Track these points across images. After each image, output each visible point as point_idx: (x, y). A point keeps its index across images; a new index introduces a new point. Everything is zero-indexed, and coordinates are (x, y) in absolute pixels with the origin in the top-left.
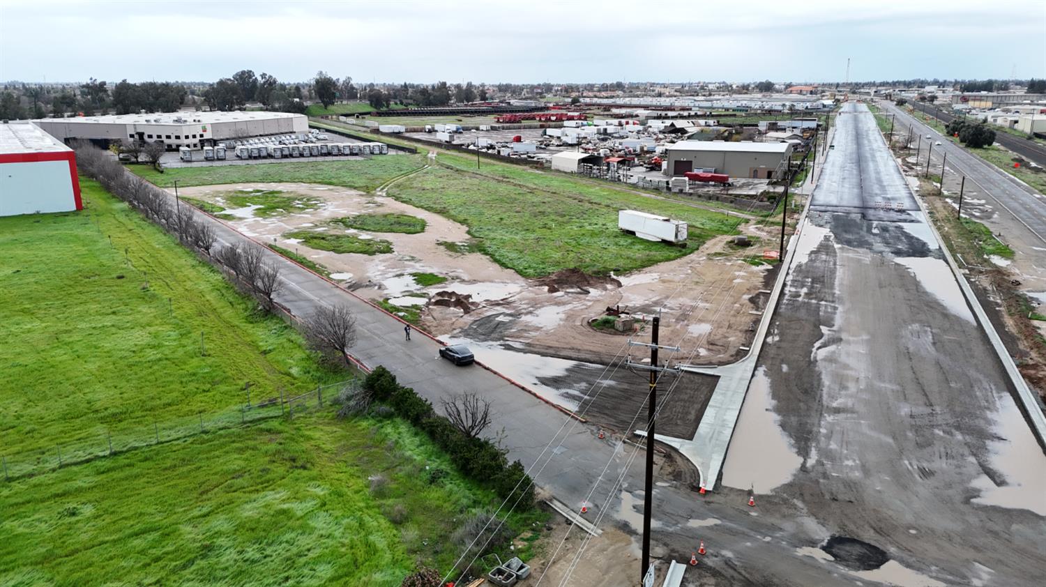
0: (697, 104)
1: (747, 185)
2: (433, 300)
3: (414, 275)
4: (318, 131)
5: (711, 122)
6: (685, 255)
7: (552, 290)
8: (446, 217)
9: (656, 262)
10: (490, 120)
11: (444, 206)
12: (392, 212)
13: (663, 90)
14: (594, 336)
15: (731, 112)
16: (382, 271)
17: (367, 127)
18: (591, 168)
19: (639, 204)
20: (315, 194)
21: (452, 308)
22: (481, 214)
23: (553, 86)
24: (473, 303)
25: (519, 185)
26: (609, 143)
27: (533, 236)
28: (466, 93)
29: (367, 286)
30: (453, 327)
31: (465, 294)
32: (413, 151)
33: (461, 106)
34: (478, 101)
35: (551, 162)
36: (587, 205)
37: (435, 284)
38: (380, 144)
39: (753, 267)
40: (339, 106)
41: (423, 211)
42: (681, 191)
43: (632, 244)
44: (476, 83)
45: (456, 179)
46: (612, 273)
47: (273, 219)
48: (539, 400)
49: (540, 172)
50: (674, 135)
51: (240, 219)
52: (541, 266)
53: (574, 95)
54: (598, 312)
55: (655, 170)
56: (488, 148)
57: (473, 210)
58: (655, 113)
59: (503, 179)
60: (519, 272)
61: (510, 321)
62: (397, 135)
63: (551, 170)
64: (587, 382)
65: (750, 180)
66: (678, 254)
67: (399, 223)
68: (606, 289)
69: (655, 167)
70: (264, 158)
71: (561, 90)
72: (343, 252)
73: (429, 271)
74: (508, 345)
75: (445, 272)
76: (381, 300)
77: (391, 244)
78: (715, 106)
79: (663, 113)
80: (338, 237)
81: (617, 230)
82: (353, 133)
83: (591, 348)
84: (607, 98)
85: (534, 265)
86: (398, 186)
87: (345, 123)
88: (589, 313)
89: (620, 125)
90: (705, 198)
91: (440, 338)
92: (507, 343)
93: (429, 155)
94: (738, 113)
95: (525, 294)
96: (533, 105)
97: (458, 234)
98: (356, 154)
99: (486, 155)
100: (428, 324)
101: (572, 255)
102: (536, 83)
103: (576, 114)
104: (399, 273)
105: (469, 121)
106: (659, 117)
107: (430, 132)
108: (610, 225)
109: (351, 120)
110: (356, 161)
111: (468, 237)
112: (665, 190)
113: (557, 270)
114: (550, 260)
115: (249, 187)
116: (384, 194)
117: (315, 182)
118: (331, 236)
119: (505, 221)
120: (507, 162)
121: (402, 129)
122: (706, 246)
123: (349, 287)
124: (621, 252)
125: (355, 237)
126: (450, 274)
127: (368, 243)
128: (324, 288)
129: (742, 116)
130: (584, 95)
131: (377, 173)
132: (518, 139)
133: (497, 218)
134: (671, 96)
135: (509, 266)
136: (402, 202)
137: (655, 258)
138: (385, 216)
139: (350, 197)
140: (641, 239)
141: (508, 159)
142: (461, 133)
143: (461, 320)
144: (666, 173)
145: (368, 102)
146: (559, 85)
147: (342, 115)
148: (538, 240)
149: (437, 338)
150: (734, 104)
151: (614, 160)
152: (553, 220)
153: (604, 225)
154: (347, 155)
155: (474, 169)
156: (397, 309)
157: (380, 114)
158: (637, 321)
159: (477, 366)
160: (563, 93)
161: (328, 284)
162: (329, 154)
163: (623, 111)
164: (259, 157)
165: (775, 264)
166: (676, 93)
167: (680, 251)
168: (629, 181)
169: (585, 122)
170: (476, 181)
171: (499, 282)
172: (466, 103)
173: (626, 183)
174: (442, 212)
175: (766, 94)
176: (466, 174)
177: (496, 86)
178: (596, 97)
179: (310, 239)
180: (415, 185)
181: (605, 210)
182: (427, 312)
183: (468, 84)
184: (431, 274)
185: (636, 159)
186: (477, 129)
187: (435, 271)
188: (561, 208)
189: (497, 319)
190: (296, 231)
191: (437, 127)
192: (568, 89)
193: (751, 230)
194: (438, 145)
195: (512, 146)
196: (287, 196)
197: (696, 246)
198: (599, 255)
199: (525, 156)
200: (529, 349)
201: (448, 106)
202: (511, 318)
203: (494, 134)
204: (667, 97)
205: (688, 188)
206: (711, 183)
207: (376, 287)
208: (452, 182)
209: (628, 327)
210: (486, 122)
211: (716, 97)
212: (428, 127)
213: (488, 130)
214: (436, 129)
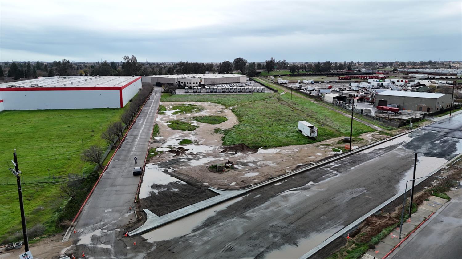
186: (323, 82)
212: (299, 81)
213: (327, 83)
214: (303, 82)
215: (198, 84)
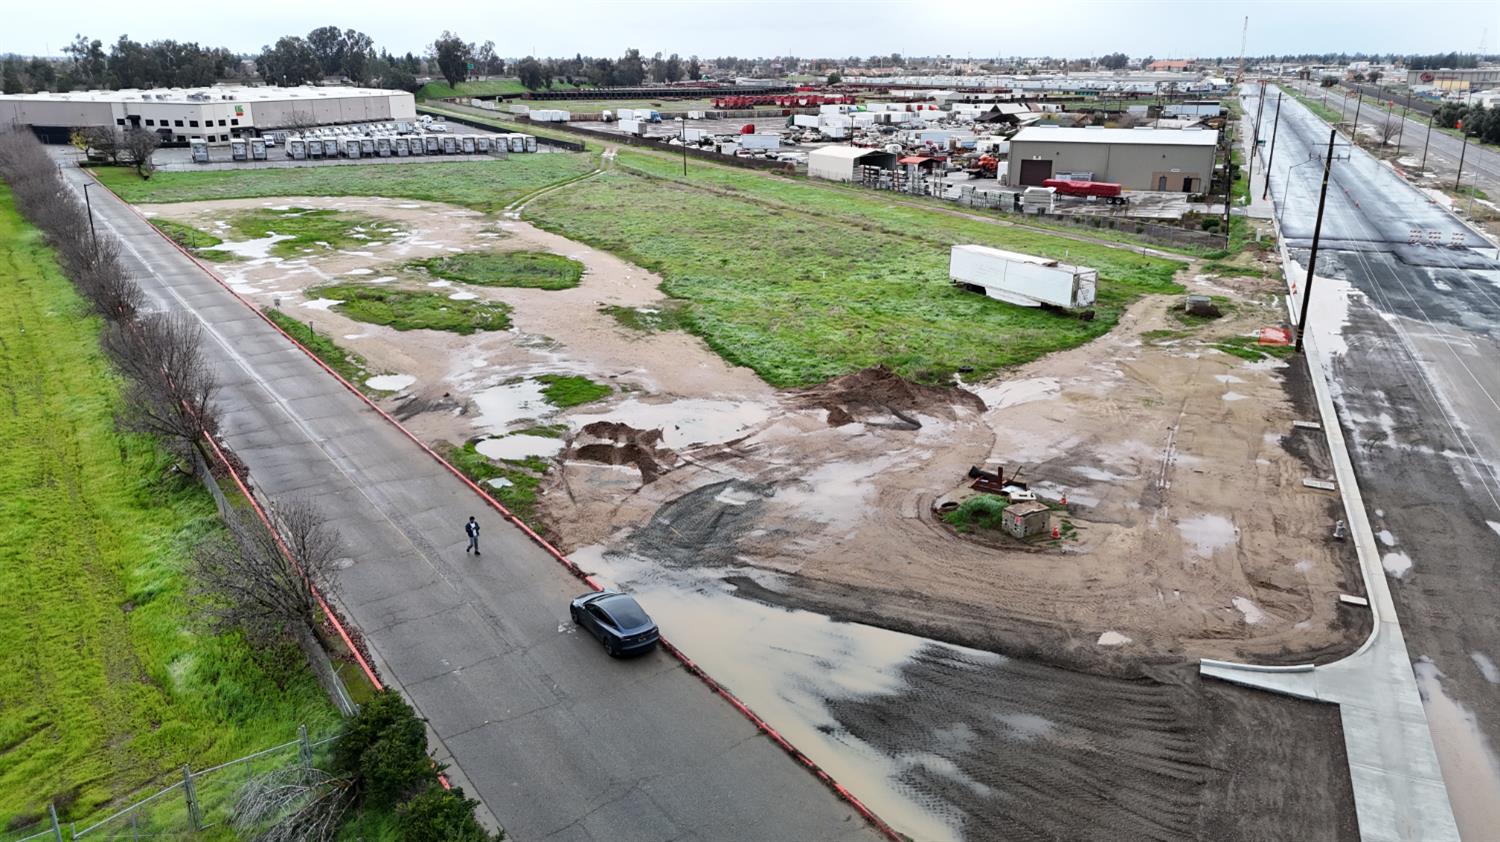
0: (1019, 84)
1: (1154, 202)
2: (576, 445)
3: (542, 379)
4: (430, 118)
5: (1052, 107)
6: (1095, 335)
7: (838, 419)
8: (622, 257)
9: (1044, 351)
10: (707, 104)
11: (622, 236)
12: (525, 248)
13: (962, 66)
14: (957, 554)
15: (1072, 95)
16: (481, 370)
17: (512, 113)
18: (877, 172)
19: (972, 234)
20: (393, 215)
21: (616, 467)
22: (687, 252)
23: (798, 60)
24: (664, 454)
25: (755, 201)
26: (901, 136)
27: (786, 295)
28: (670, 70)
29: (438, 407)
30: (615, 521)
31: (649, 428)
32: (578, 148)
33: (662, 87)
34: (686, 80)
35: (807, 165)
36: (880, 237)
37: (585, 402)
38: (524, 136)
39: (1247, 363)
40: (470, 85)
41: (581, 246)
42: (1042, 212)
43: (984, 311)
44: (685, 56)
45: (646, 191)
46: (957, 376)
47: (303, 261)
49: (789, 181)
50: (998, 125)
51: (242, 259)
52: (808, 361)
53: (830, 72)
54: (948, 485)
55: (985, 177)
56: (701, 144)
57: (673, 245)
58: (961, 96)
59: (728, 191)
60: (765, 375)
61: (750, 506)
62: (559, 125)
63: (808, 178)
65: (1154, 194)
66: (1083, 334)
67: (533, 269)
68: (953, 417)
69: (985, 171)
70: (333, 157)
71: (811, 67)
72: (412, 328)
73: (576, 369)
74: (746, 580)
75: (608, 373)
76: (460, 443)
77: (509, 310)
78: (1047, 86)
79: (972, 97)
80: (410, 296)
81: (945, 283)
82: (488, 122)
83: (956, 593)
84: (880, 76)
85: (795, 359)
86: (543, 202)
87: (480, 108)
88: (932, 481)
89: (909, 109)
90: (1089, 223)
92: (746, 572)
93: (605, 155)
94: (1087, 97)
95: (781, 429)
96: (771, 84)
97: (640, 291)
98: (485, 152)
99: (697, 154)
100: (556, 513)
101: (867, 335)
102: (772, 58)
103: (838, 96)
104: (512, 375)
105: (669, 106)
106: (968, 101)
107: (609, 120)
108: (930, 273)
109: (490, 104)
110: (481, 162)
111: (661, 296)
112: (1012, 210)
113: (841, 370)
114: (826, 348)
115: (283, 204)
116: (517, 216)
117: (401, 196)
118: (398, 293)
119: (731, 266)
120: (732, 165)
121: (566, 116)
122: (1129, 315)
123: (399, 410)
124: (966, 330)
125: (443, 296)
126: (621, 378)
127: (465, 308)
128: (343, 412)
129: (1093, 101)
130: (846, 72)
131: (514, 181)
132: (750, 130)
133: (716, 260)
134: (976, 74)
135: (743, 360)
136: (547, 229)
137: (1039, 344)
138: (510, 255)
139: (455, 220)
140: (999, 302)
141: (733, 161)
142: (658, 122)
143: (635, 500)
144: (1005, 182)
145: (519, 80)
146: (807, 61)
147: (477, 98)
148: (796, 303)
149: (569, 559)
150: (1075, 85)
151: (914, 160)
152: (821, 264)
153: (918, 273)
154: (470, 153)
155: (678, 175)
156: (490, 469)
157: (535, 97)
159: (665, 658)
160: (814, 71)
161: (355, 402)
162: (440, 152)
163: (910, 94)
164: (324, 156)
165: (1290, 356)
166: (982, 71)
167: (1085, 328)
168: (944, 195)
169: (854, 107)
170: (679, 194)
171: (720, 399)
172: (667, 82)
173: (940, 198)
174: (616, 248)
176: (664, 183)
177: (714, 61)
178: (862, 75)
179: (357, 301)
180: (573, 201)
181: (914, 245)
182: (557, 479)
183: (672, 57)
184: (581, 378)
185: (949, 160)
186: (685, 117)
187: (588, 370)
188: (834, 241)
189: (719, 498)
190: (336, 283)
191: (620, 113)
192: (820, 66)
193: (1201, 285)
194: (621, 138)
195: (740, 140)
196: (343, 218)
197: (1111, 317)
198: (922, 335)
199: (763, 156)
200: (796, 595)
201: (641, 86)
202: (749, 496)
203: (710, 124)
204: (970, 75)
205: (1052, 206)
206: (1089, 198)
207: (457, 411)
208: (640, 196)
209: (1035, 528)
210: (696, 109)
211: (1043, 76)
212: (607, 113)
213: (701, 119)
214: (619, 116)
215: (229, 125)
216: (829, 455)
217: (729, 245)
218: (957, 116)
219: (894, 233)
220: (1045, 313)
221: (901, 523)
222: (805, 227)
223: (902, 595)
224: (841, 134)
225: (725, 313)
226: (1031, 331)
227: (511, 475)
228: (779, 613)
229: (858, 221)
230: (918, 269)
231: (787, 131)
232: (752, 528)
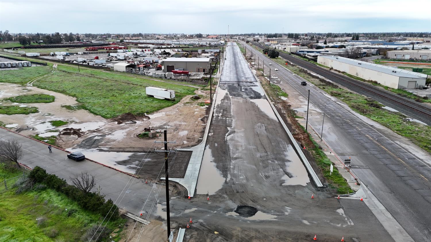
0: (173, 42)
1: (196, 75)
2: (62, 133)
3: (51, 122)
5: (180, 50)
6: (175, 104)
7: (119, 123)
8: (65, 94)
9: (164, 108)
10: (83, 50)
11: (64, 89)
12: (37, 93)
13: (159, 37)
14: (140, 141)
15: (187, 46)
16: (34, 121)
17: (20, 54)
18: (132, 69)
19: (154, 84)
21: (72, 136)
22: (82, 92)
23: (111, 35)
24: (82, 132)
25: (100, 78)
26: (139, 59)
27: (108, 100)
28: (70, 38)
29: (26, 129)
30: (73, 144)
31: (78, 128)
32: (45, 65)
33: (68, 44)
34: (76, 41)
35: (113, 68)
36: (132, 85)
37: (62, 125)
38: (27, 62)
39: (201, 107)
40: (3, 44)
41: (53, 92)
42: (171, 78)
43: (153, 101)
44: (74, 33)
45: (68, 77)
46: (145, 113)
48: (118, 171)
49: (109, 72)
50: (165, 55)
52: (113, 113)
53: (121, 38)
54: (141, 131)
55: (159, 70)
56: (83, 62)
57: (78, 90)
58: (157, 46)
59: (92, 76)
60: (103, 117)
61: (101, 139)
62: (36, 57)
63: (114, 71)
64: (139, 161)
65: (197, 73)
67: (41, 98)
68: (143, 121)
69: (159, 68)
71: (115, 37)
72: (12, 114)
73: (58, 119)
74: (101, 149)
75: (66, 119)
76: (34, 135)
77: (37, 108)
78: (181, 43)
79: (160, 46)
80: (8, 107)
81: (146, 95)
83: (139, 146)
84: (136, 40)
85: (110, 113)
86: (38, 81)
87: (7, 52)
88: (137, 131)
89: (143, 51)
90: (181, 80)
91: (67, 150)
92: (100, 148)
93: (54, 66)
94: (190, 46)
95: (107, 126)
96: (103, 43)
97: (72, 101)
98: (15, 67)
99: (82, 65)
100: (60, 144)
101: (127, 107)
102: (103, 33)
103: (123, 47)
104: (43, 122)
106: (159, 48)
107: (53, 55)
108: (143, 93)
109: (10, 51)
110: (15, 70)
111: (77, 102)
112: (164, 78)
113: (120, 114)
114: (117, 110)
116: (31, 85)
118: (4, 107)
119: (94, 94)
121: (38, 54)
122: (183, 100)
123: (17, 131)
124: (149, 105)
125: (17, 106)
126: (70, 120)
127: (25, 109)
128: (3, 133)
129: (191, 48)
130: (126, 38)
131: (27, 75)
132: (97, 58)
133: (90, 93)
135: (98, 114)
136: (41, 88)
137: (163, 106)
138: (33, 95)
139: (13, 87)
140: (156, 99)
141: (93, 67)
142: (69, 56)
143: (77, 140)
144: (164, 71)
145: (19, 42)
146: (114, 34)
147: (5, 49)
148: (110, 102)
149: (65, 150)
150: (188, 43)
151: (142, 66)
152: (117, 93)
154: (9, 67)
155: (77, 72)
156: (43, 139)
157: (25, 48)
158: (158, 133)
159: (86, 160)
161: (5, 130)
163: (143, 45)
165: (209, 105)
166: (164, 38)
167: (173, 103)
168: (149, 75)
169: (127, 50)
170: (78, 77)
171: (94, 122)
172: (70, 42)
173: (148, 75)
174: (63, 92)
175: (199, 38)
176: (73, 74)
177: (84, 35)
178: (131, 39)
180: (47, 80)
181: (140, 87)
182: (59, 139)
183: (70, 33)
184: (60, 121)
185: (151, 65)
186: (77, 54)
187: (61, 119)
188: (120, 87)
189: (94, 138)
191: (56, 53)
192: (118, 36)
193: (199, 93)
194: (58, 61)
195: (94, 61)
197: (179, 100)
198: (139, 106)
199: (101, 65)
200: (111, 150)
201: (61, 44)
202: (101, 137)
203: (85, 56)
204: (161, 39)
205: (173, 77)
206: (182, 74)
207: (31, 129)
208: (67, 78)
209: (154, 136)
210: (81, 51)
211: (181, 40)
212: (52, 53)
213: (82, 54)
214: (56, 54)
216: (117, 129)
217: (93, 89)
218: (155, 53)
219: (135, 84)
220: (165, 100)
221: (131, 138)
222: (113, 84)
223: (130, 148)
224: (123, 58)
225: (94, 105)
226: (162, 104)
227: (48, 139)
228: (107, 153)
229: (126, 82)
230: (140, 93)
231: (108, 58)
232: (102, 142)
